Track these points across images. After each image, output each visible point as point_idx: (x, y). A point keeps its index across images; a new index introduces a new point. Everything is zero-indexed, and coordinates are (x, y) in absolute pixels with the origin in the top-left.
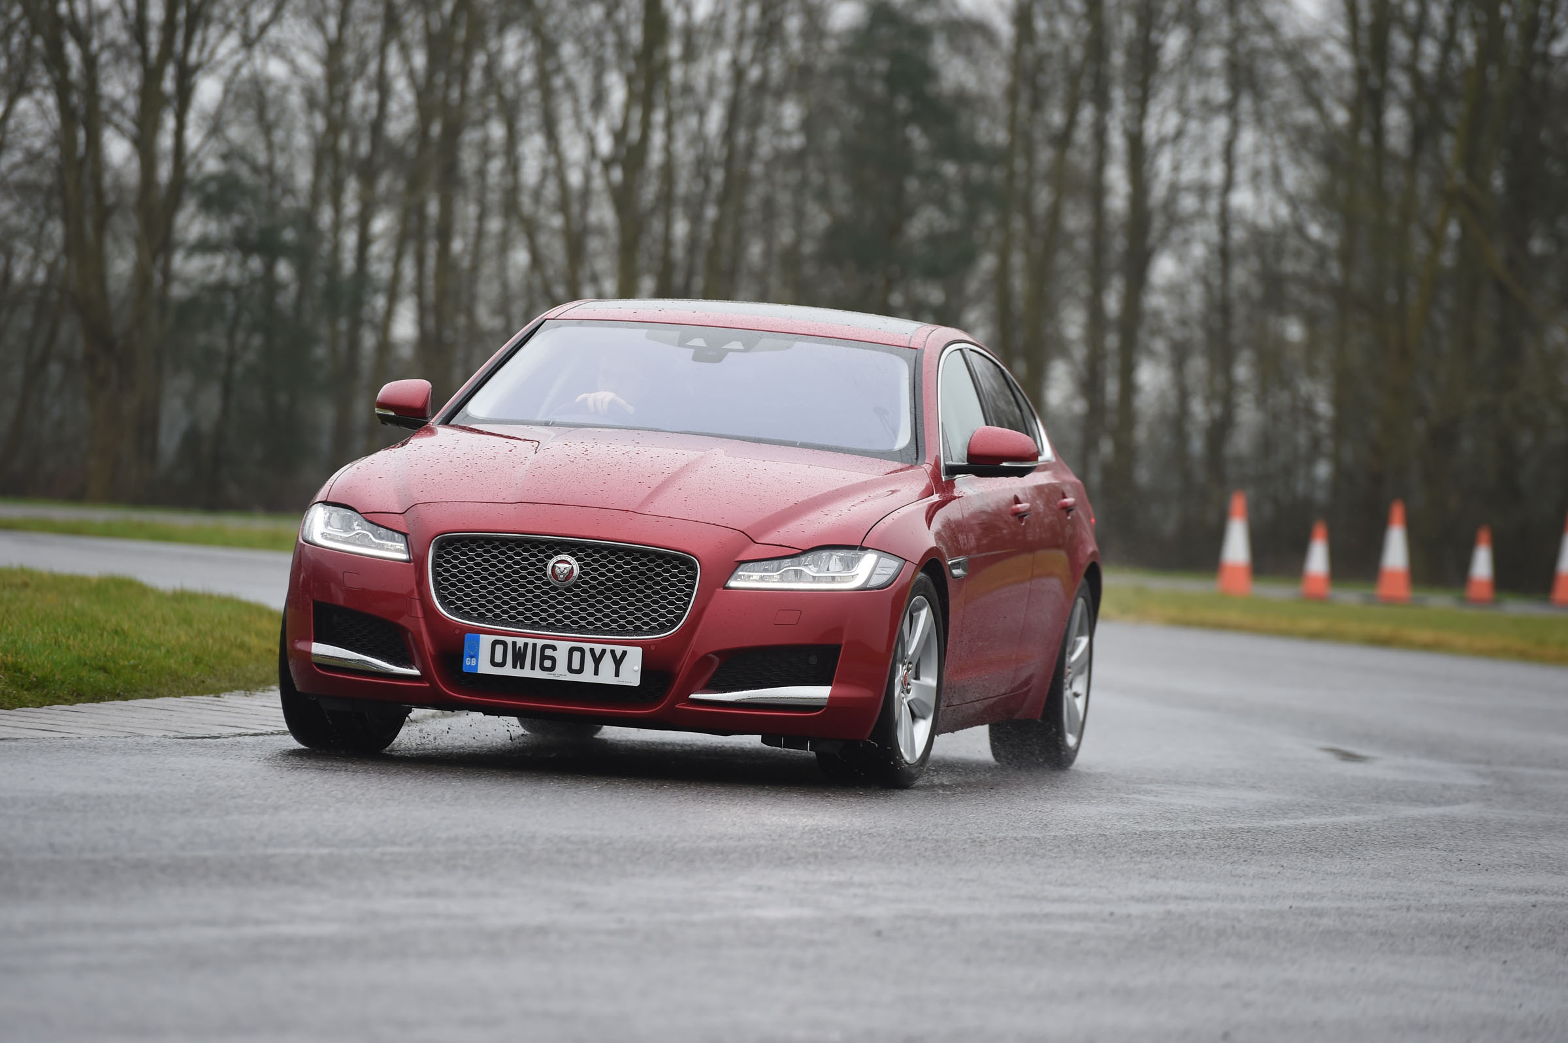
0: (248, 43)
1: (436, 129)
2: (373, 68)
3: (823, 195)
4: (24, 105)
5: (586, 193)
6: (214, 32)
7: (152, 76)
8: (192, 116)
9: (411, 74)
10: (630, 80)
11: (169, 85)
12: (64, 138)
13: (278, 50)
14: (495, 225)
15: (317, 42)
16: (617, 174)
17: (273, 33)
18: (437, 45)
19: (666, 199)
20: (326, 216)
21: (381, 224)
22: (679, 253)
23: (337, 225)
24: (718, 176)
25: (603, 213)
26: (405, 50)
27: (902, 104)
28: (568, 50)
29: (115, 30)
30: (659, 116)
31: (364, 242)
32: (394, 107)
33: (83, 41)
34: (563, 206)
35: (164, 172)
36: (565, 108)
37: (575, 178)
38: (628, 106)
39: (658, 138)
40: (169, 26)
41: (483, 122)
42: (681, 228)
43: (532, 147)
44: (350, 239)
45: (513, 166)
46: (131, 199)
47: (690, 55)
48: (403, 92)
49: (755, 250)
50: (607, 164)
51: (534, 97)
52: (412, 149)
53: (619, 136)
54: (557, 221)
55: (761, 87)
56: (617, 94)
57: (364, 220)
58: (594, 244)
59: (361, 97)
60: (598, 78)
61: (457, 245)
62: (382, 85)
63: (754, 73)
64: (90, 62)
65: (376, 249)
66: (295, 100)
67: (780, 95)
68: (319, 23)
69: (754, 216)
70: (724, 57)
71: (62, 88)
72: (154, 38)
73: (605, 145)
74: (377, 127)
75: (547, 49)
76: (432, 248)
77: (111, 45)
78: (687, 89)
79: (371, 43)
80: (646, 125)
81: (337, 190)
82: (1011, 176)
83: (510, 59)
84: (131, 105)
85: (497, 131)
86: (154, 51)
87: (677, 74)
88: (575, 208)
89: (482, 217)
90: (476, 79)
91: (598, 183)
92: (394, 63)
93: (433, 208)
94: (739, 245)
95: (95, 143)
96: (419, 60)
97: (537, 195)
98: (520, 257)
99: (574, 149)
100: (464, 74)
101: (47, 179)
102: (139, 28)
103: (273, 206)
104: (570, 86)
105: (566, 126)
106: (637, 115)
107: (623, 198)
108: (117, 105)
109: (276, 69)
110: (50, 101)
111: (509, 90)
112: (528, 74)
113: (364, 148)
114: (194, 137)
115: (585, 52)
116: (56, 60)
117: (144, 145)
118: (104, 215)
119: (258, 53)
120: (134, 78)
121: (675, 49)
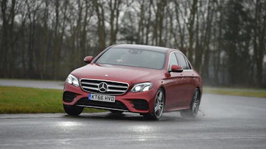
0: (128, 6)
1: (159, 19)
2: (148, 9)
3: (224, 28)
4: (92, 18)
5: (184, 29)
6: (123, 4)
7: (113, 12)
8: (119, 18)
9: (155, 10)
10: (191, 10)
11: (115, 13)
12: (99, 23)
13: (133, 7)
14: (169, 34)
15: (139, 5)
16: (189, 26)
17: (132, 4)
18: (159, 5)
19: (197, 29)
20: (141, 33)
21: (150, 35)
22: (199, 38)
23: (143, 35)
24: (206, 25)
25: (187, 32)
26: (154, 7)
27: (237, 12)
28: (181, 5)
29: (107, 5)
30: (196, 16)
31: (147, 38)
32: (152, 16)
33: (101, 7)
34: (180, 31)
35: (115, 28)
36: (180, 15)
37: (182, 27)
38: (191, 14)
39: (196, 19)
40: (115, 4)
41: (166, 18)
42: (200, 35)
43: (175, 22)
44: (145, 38)
45: (172, 25)
46: (109, 33)
47: (201, 5)
48: (153, 13)
49: (213, 37)
50: (187, 24)
51: (175, 13)
52: (155, 23)
53: (189, 19)
54: (179, 34)
55: (213, 10)
56: (189, 12)
57: (147, 34)
58: (186, 37)
59: (146, 14)
60: (186, 9)
61: (163, 38)
62: (150, 12)
63: (212, 8)
64: (103, 10)
65: (149, 39)
66: (136, 15)
67: (216, 11)
68: (140, 2)
69: (212, 31)
70: (207, 6)
71: (98, 15)
72: (113, 6)
73: (187, 21)
74: (149, 19)
75: (177, 5)
76: (158, 38)
77: (106, 7)
78: (201, 11)
79: (148, 5)
80: (194, 17)
81: (143, 29)
82: (256, 23)
83: (171, 7)
84: (109, 17)
85: (169, 19)
86: (113, 8)
87: (199, 9)
88: (182, 32)
89: (167, 33)
90: (165, 11)
91: (186, 27)
92: (152, 9)
93: (158, 32)
94: (210, 36)
95: (103, 24)
96: (156, 8)
97: (176, 30)
98: (173, 40)
99: (182, 22)
100: (163, 10)
101: (96, 30)
102: (110, 4)
103: (132, 32)
104: (181, 11)
105: (180, 18)
106: (192, 16)
107: (190, 30)
108: (107, 17)
109: (132, 10)
110: (96, 17)
111: (171, 13)
112: (174, 10)
113: (147, 22)
114: (119, 22)
115: (184, 6)
116: (97, 10)
117: (111, 23)
118: (105, 35)
119: (130, 7)
120: (110, 13)
121: (198, 4)
